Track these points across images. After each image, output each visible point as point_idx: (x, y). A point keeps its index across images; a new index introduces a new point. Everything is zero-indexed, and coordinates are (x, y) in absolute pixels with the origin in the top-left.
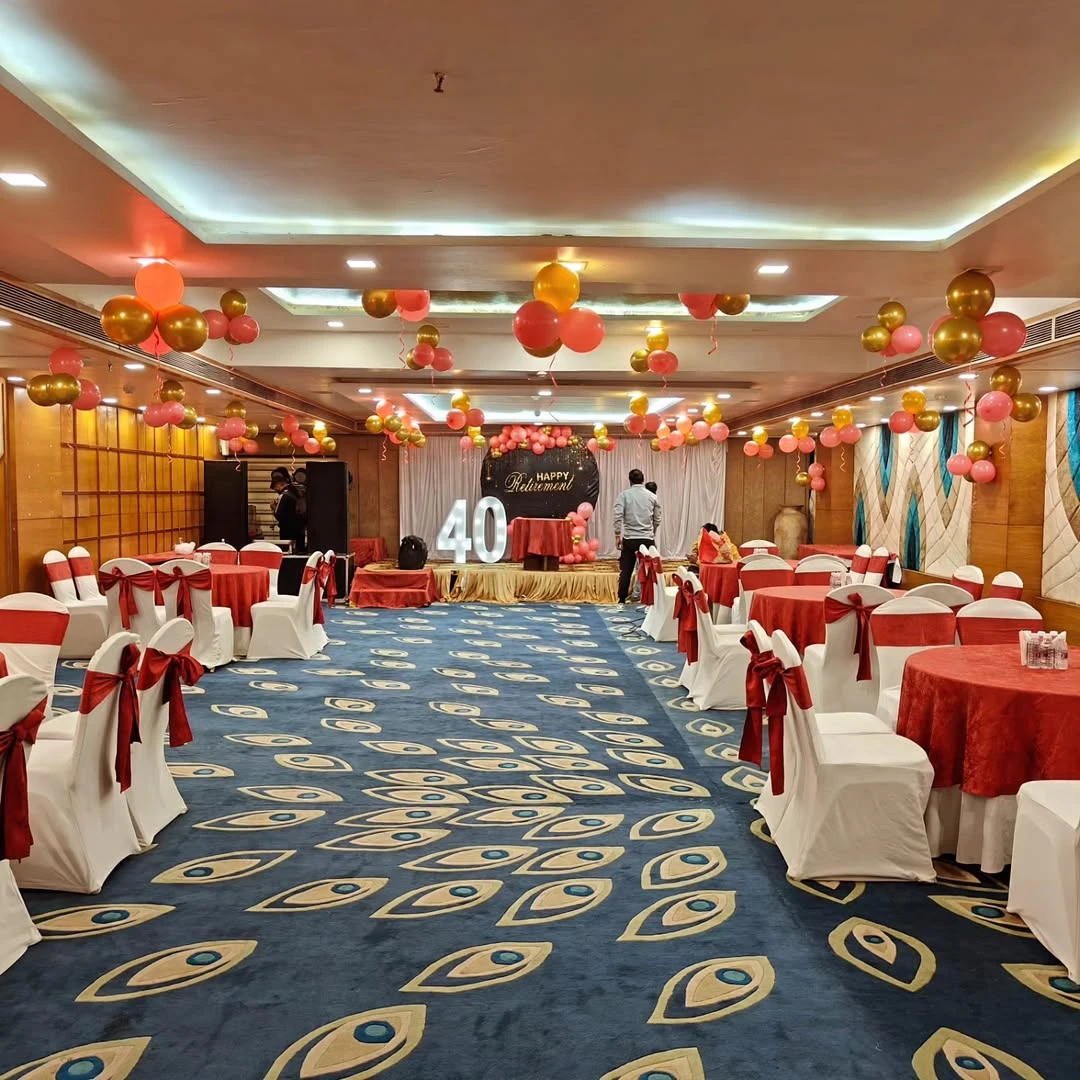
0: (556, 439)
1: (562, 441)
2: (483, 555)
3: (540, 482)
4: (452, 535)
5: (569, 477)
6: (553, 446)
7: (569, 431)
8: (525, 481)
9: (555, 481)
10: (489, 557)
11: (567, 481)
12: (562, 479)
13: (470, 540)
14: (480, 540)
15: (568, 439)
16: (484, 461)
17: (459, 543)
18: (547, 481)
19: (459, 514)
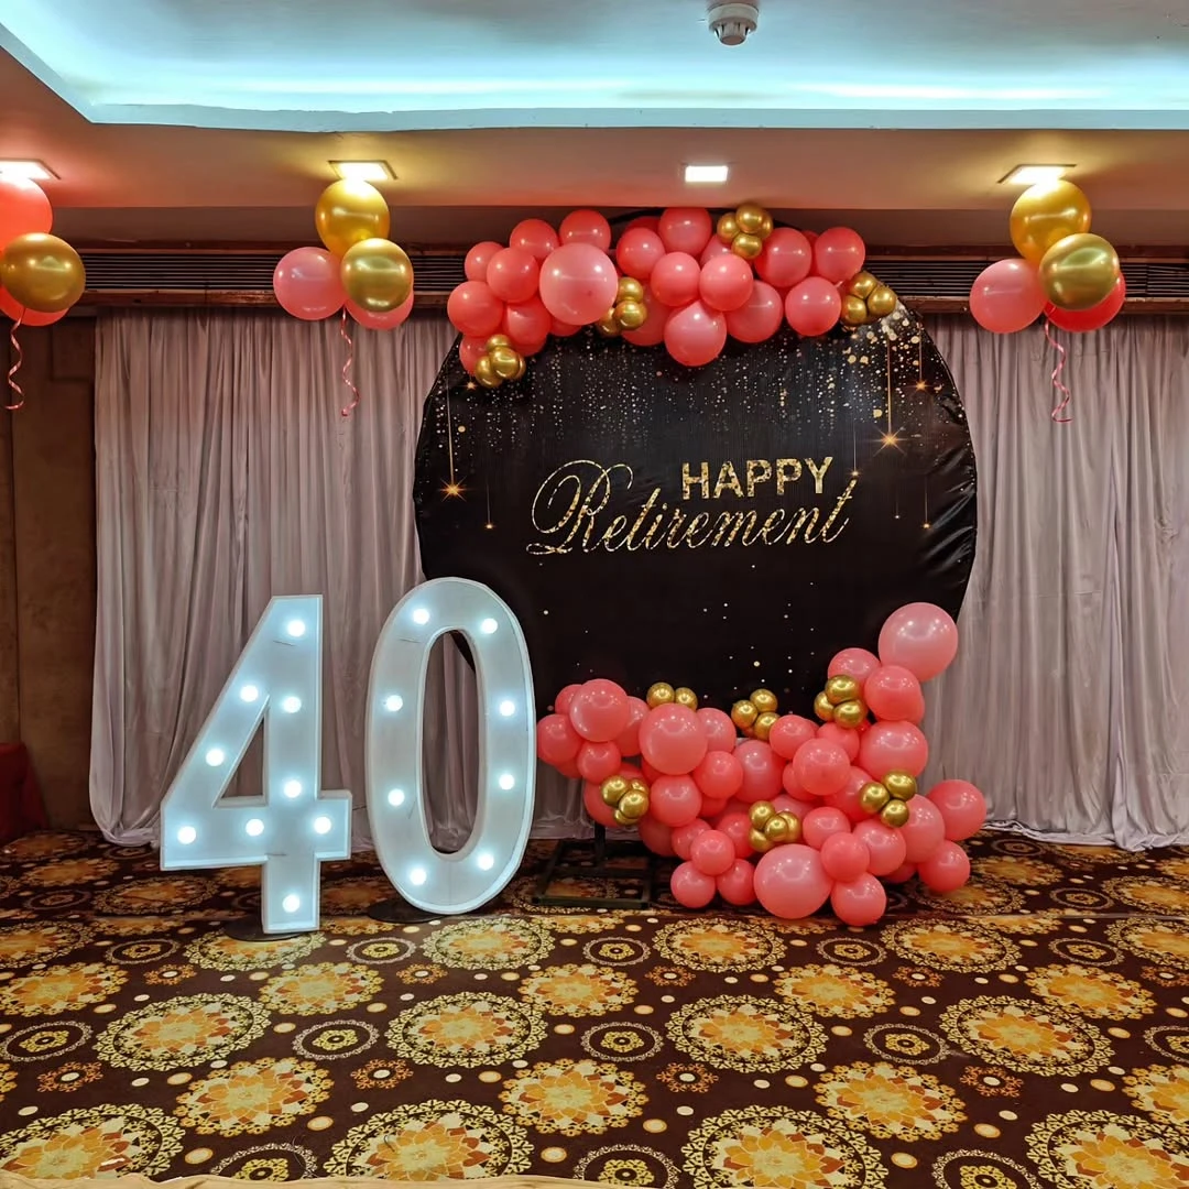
0: (783, 291)
1: (816, 301)
2: (414, 878)
3: (696, 504)
4: (248, 780)
5: (835, 482)
6: (769, 326)
7: (855, 251)
8: (625, 504)
9: (765, 498)
10: (447, 883)
11: (826, 504)
12: (800, 492)
13: (344, 801)
14: (398, 796)
15: (846, 292)
16: (430, 406)
17: (289, 822)
18: (729, 501)
19: (280, 670)
